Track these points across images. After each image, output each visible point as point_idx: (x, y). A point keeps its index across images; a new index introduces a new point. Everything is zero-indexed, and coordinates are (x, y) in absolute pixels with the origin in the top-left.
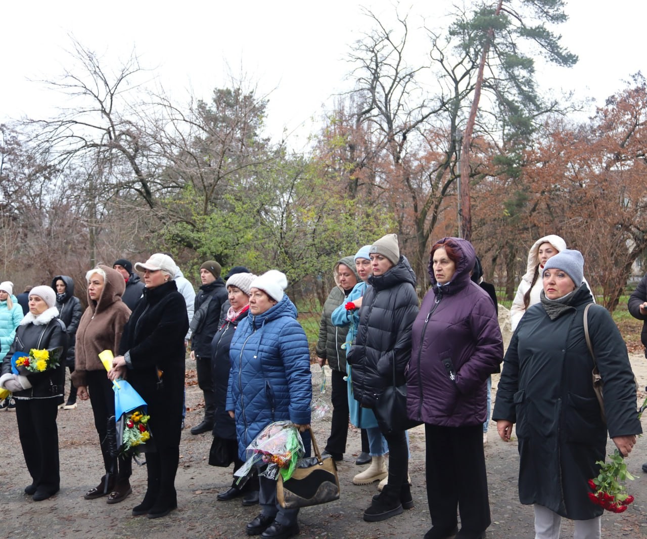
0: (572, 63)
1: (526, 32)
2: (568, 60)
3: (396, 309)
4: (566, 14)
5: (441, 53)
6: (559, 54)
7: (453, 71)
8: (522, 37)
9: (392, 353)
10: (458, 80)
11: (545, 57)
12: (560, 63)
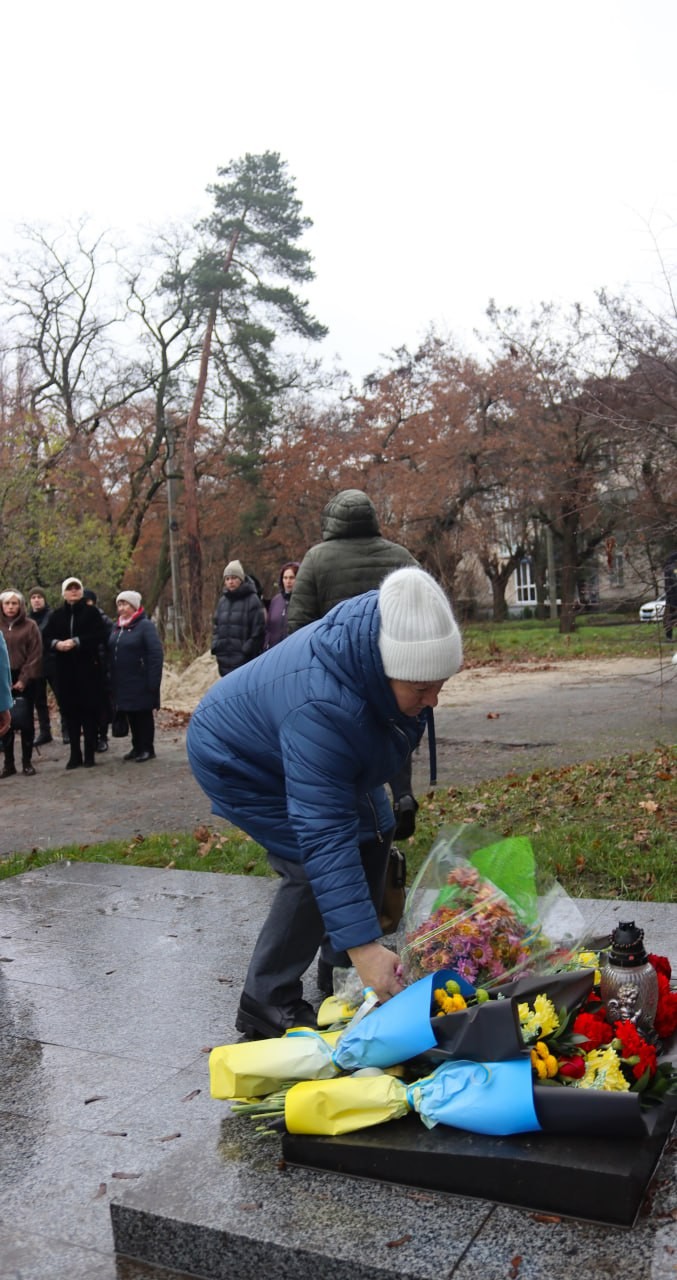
0: (320, 334)
1: (264, 294)
2: (315, 331)
3: (249, 612)
4: (312, 270)
5: (143, 305)
6: (305, 324)
7: (159, 329)
8: (259, 302)
9: (250, 640)
10: (166, 341)
11: (286, 325)
12: (304, 334)
